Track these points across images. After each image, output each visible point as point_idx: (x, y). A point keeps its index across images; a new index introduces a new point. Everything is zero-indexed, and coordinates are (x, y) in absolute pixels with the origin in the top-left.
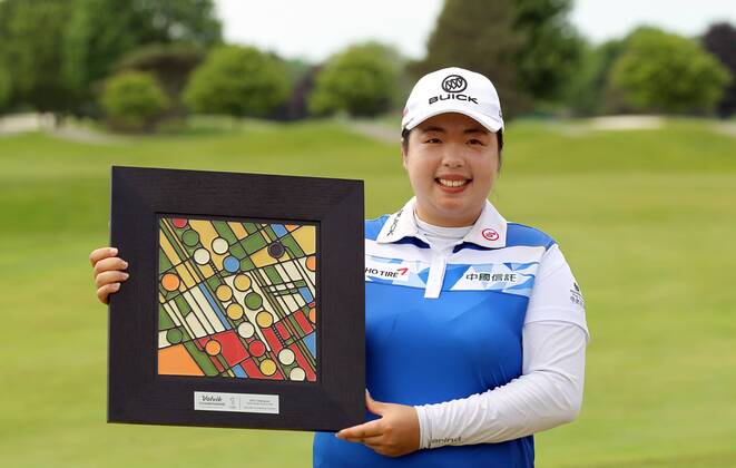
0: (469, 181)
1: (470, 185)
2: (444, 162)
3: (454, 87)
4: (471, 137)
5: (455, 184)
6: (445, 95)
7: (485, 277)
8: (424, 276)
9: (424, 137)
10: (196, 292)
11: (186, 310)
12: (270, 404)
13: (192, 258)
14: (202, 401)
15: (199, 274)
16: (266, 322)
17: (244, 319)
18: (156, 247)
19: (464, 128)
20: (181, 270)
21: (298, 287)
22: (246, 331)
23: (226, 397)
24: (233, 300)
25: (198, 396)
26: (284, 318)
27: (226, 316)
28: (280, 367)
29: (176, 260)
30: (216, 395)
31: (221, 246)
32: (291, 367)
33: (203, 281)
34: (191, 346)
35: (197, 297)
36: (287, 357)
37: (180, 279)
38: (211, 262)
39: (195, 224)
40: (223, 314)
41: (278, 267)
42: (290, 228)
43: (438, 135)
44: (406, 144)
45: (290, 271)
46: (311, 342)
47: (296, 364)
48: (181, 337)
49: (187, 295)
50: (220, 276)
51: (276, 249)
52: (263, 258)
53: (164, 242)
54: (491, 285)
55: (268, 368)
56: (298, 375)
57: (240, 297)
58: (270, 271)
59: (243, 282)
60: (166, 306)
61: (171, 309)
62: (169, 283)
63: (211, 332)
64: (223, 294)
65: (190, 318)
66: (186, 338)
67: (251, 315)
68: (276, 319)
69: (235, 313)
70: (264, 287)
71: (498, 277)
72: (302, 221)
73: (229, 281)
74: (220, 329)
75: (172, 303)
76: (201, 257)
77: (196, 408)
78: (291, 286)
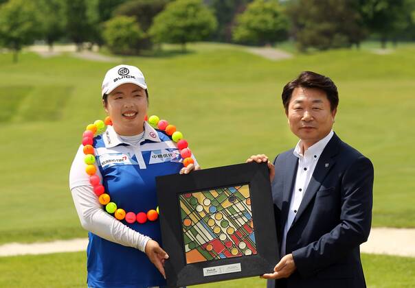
0: (137, 113)
1: (138, 115)
2: (125, 106)
3: (124, 72)
4: (135, 94)
5: (132, 115)
6: (121, 77)
7: (160, 156)
8: (134, 158)
9: (114, 97)
10: (199, 224)
11: (195, 234)
12: (237, 267)
13: (195, 210)
14: (207, 272)
15: (199, 216)
16: (231, 232)
17: (222, 232)
18: (179, 208)
19: (131, 90)
20: (191, 216)
21: (244, 213)
22: (223, 238)
23: (217, 268)
24: (216, 225)
25: (205, 270)
26: (239, 228)
27: (213, 232)
28: (241, 251)
29: (188, 212)
30: (212, 268)
31: (208, 202)
32: (245, 249)
33: (201, 219)
34: (199, 249)
35: (199, 227)
36: (242, 245)
37: (192, 220)
38: (204, 210)
39: (195, 195)
40: (212, 232)
41: (234, 207)
42: (237, 188)
43: (121, 95)
44: (106, 102)
45: (239, 207)
46: (252, 237)
47: (247, 247)
48: (195, 246)
49: (195, 227)
50: (208, 216)
51: (232, 199)
52: (227, 204)
53: (182, 205)
54: (164, 160)
55: (235, 252)
56: (248, 253)
57: (219, 223)
58: (231, 209)
59: (219, 216)
60: (187, 233)
61: (189, 234)
62: (187, 223)
63: (208, 241)
64: (211, 223)
65: (198, 236)
66: (197, 246)
67: (224, 230)
68: (236, 230)
69: (217, 231)
70: (228, 217)
71: (166, 155)
72: (242, 184)
73: (213, 217)
74: (211, 239)
75: (189, 231)
76: (199, 209)
77: (205, 275)
78: (240, 214)
